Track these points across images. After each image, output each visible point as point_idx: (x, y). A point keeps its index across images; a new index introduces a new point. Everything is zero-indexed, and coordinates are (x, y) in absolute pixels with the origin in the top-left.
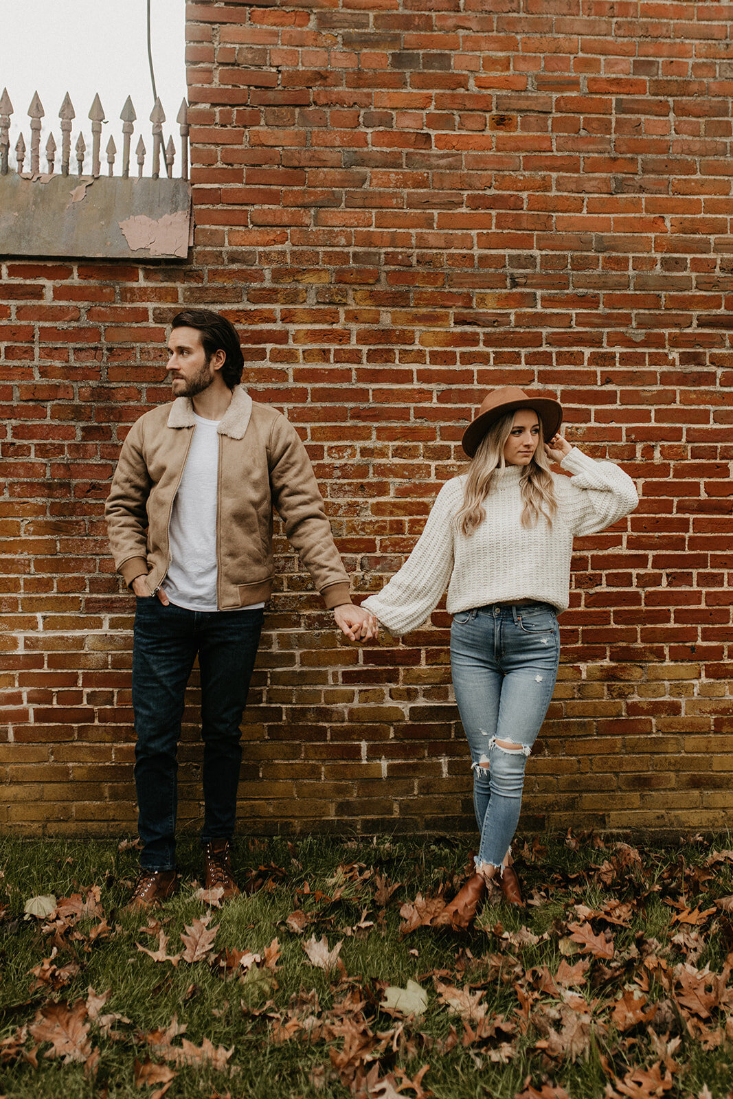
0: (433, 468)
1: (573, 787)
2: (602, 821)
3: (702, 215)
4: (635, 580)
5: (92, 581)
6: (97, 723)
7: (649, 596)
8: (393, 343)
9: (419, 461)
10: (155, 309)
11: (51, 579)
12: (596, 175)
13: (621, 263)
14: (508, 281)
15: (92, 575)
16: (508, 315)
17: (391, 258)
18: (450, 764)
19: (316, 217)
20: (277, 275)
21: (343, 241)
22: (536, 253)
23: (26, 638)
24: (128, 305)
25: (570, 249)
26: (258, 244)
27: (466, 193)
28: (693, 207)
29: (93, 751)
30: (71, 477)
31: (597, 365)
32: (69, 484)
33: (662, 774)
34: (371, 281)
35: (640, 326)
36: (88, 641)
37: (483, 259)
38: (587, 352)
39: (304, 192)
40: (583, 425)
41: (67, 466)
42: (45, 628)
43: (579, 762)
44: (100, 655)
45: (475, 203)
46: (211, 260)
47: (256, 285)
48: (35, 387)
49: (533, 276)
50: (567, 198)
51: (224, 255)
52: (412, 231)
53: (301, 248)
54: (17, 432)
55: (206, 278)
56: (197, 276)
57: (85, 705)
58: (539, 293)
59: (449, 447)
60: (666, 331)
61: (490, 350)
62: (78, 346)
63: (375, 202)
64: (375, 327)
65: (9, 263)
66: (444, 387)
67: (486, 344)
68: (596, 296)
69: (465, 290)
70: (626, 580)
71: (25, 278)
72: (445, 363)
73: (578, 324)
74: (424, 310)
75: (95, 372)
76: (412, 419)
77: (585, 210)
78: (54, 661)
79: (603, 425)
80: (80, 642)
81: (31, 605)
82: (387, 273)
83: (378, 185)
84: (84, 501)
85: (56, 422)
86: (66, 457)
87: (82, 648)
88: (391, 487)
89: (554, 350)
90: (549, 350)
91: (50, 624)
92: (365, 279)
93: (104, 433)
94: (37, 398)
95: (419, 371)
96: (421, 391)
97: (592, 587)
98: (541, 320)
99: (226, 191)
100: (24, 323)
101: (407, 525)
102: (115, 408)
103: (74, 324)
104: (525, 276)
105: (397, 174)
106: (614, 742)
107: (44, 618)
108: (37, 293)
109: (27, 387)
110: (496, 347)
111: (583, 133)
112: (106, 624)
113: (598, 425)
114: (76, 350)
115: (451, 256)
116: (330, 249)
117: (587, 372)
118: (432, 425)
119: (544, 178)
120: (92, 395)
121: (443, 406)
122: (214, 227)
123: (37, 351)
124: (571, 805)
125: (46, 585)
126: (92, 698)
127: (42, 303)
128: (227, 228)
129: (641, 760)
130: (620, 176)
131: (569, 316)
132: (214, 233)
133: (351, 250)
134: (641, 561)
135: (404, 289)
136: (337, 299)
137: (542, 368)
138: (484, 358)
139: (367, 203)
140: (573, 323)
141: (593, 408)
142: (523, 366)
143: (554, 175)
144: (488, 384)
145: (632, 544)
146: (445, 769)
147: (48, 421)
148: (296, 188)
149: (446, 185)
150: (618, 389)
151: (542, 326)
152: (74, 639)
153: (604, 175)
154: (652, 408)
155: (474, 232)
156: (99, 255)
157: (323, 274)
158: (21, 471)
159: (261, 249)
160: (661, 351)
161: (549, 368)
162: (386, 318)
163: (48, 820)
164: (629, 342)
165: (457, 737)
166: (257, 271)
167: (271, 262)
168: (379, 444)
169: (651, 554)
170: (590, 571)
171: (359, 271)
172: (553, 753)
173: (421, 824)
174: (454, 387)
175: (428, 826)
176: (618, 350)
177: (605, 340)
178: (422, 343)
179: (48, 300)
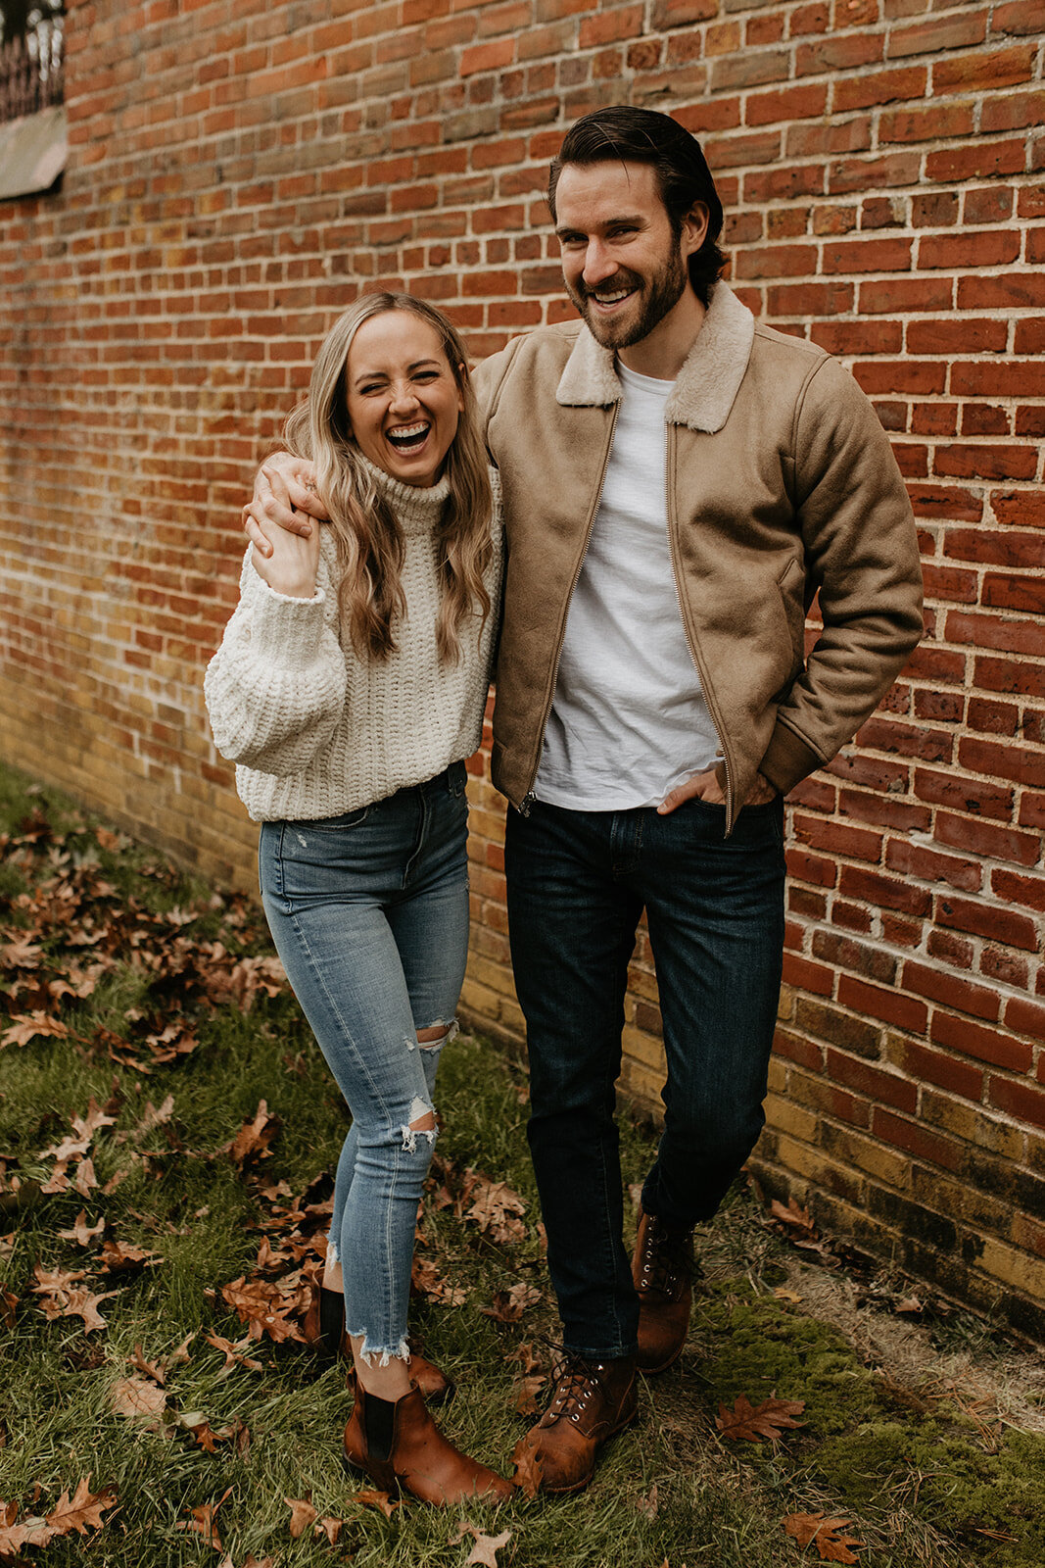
3: (353, 43)
8: (151, 266)
13: (292, 134)
14: (216, 175)
16: (216, 221)
22: (237, 133)
25: (258, 122)
27: (196, 66)
28: (345, 34)
31: (271, 281)
35: (301, 222)
37: (204, 149)
38: (264, 263)
40: (260, 366)
45: (202, 76)
49: (233, 165)
50: (258, 51)
52: (166, 124)
58: (235, 187)
60: (321, 227)
61: (205, 268)
67: (203, 260)
68: (271, 183)
72: (180, 287)
73: (261, 226)
74: (168, 223)
76: (161, 359)
79: (274, 365)
82: (152, 180)
88: (150, 440)
89: (243, 263)
90: (240, 263)
98: (235, 224)
104: (228, 166)
110: (209, 264)
113: (271, 364)
116: (125, 158)
117: (263, 292)
118: (173, 365)
121: (179, 341)
135: (158, 198)
137: (236, 288)
138: (201, 280)
140: (256, 225)
141: (267, 340)
142: (224, 288)
144: (204, 312)
150: (285, 313)
151: (236, 233)
153: (284, 8)
154: (308, 339)
155: (201, 116)
160: (317, 256)
162: (149, 236)
164: (293, 247)
174: (184, 318)
176: (285, 258)
177: (277, 245)
178: (168, 264)
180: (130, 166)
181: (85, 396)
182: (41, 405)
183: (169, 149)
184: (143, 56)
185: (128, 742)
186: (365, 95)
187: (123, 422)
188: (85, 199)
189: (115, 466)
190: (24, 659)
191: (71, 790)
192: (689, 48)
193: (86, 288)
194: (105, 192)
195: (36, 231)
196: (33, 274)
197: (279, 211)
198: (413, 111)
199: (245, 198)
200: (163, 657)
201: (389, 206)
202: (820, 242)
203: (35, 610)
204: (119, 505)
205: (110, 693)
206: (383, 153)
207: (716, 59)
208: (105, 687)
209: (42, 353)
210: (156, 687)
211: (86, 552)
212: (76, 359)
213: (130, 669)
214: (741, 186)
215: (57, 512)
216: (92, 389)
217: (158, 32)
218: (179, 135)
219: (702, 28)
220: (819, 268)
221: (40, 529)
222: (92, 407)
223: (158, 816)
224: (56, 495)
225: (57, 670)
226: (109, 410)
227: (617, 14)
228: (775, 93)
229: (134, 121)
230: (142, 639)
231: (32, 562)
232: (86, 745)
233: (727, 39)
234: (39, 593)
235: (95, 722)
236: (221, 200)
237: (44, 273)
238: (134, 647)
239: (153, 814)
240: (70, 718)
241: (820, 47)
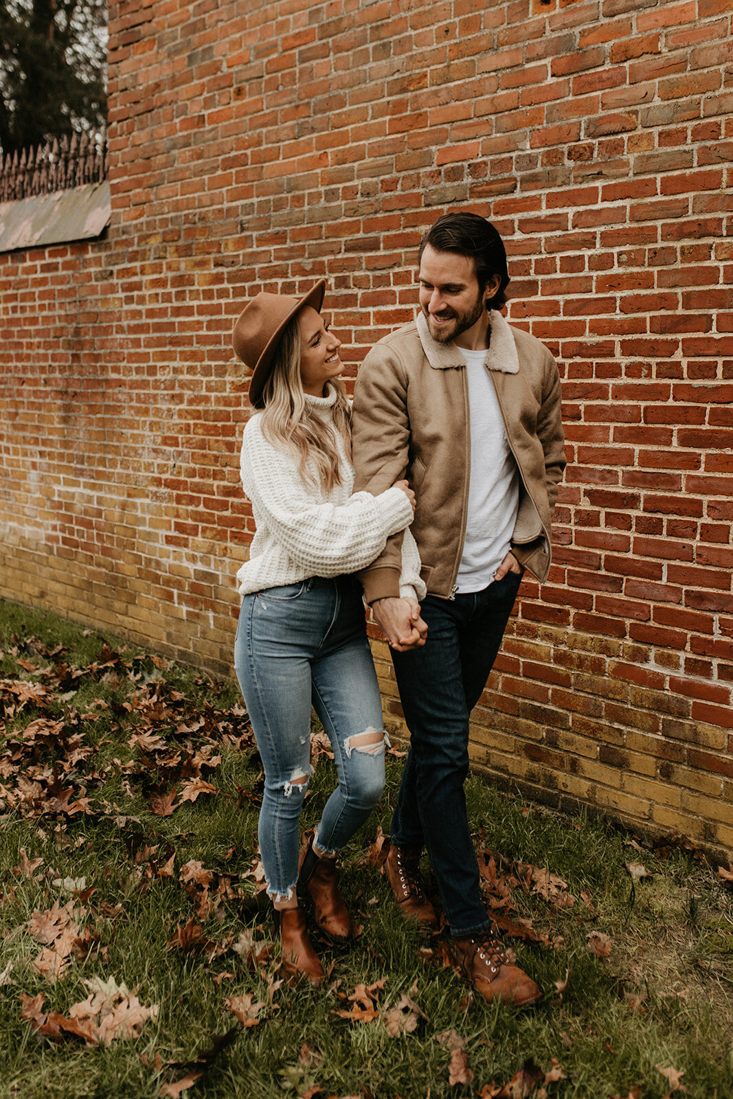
0: (205, 383)
3: (350, 145)
6: (80, 549)
8: (185, 286)
9: (199, 377)
10: (94, 272)
11: (64, 453)
12: (288, 124)
13: (301, 200)
14: (240, 226)
16: (239, 255)
17: (187, 219)
18: (214, 619)
19: (156, 194)
20: (139, 241)
21: (167, 209)
22: (254, 200)
23: (58, 490)
24: (85, 271)
25: (272, 193)
26: (133, 219)
27: (220, 158)
28: (343, 139)
29: (80, 568)
30: (68, 387)
32: (68, 391)
34: (177, 238)
35: (309, 255)
36: (76, 496)
37: (228, 210)
38: (279, 282)
39: (150, 176)
41: (67, 380)
44: (80, 505)
45: (225, 165)
46: (115, 234)
47: (131, 249)
48: (57, 328)
49: (252, 221)
50: (271, 149)
51: (120, 230)
52: (197, 195)
53: (150, 218)
54: (53, 358)
55: (113, 248)
56: (110, 247)
57: (76, 537)
58: (254, 234)
59: (212, 366)
60: (326, 258)
61: (231, 286)
62: (69, 300)
63: (180, 176)
64: (178, 274)
65: (49, 249)
66: (209, 318)
67: (229, 281)
68: (285, 232)
69: (218, 238)
71: (54, 258)
72: (210, 298)
73: (276, 259)
74: (199, 258)
75: (75, 317)
76: (195, 344)
77: (280, 157)
78: (66, 507)
80: (73, 496)
81: (59, 469)
82: (185, 230)
83: (181, 162)
85: (63, 351)
86: (67, 374)
87: (75, 499)
88: (186, 397)
89: (262, 282)
91: (65, 482)
94: (57, 335)
96: (199, 322)
98: (256, 257)
100: (53, 287)
101: (193, 428)
103: (68, 286)
104: (248, 221)
105: (189, 151)
107: (63, 478)
108: (58, 267)
109: (54, 329)
110: (234, 283)
111: (281, 88)
112: (82, 485)
114: (69, 303)
115: (214, 211)
116: (162, 217)
118: (204, 348)
119: (257, 135)
120: (74, 333)
121: (209, 333)
122: (117, 210)
123: (57, 305)
125: (63, 457)
126: (78, 533)
127: (58, 273)
128: (122, 210)
130: (300, 121)
131: (271, 252)
132: (117, 214)
133: (171, 215)
135: (191, 242)
136: (162, 254)
138: (228, 293)
139: (177, 177)
140: (272, 258)
143: (264, 130)
144: (229, 314)
146: (213, 622)
148: (148, 174)
149: (211, 154)
151: (255, 263)
152: (72, 493)
153: (292, 122)
155: (224, 190)
156: (77, 238)
157: (157, 237)
158: (54, 383)
159: (134, 222)
164: (303, 271)
165: (215, 597)
166: (132, 239)
167: (137, 231)
168: (181, 364)
171: (171, 231)
176: (297, 278)
177: (289, 270)
178: (199, 284)
179: (60, 271)
180: (164, 222)
181: (130, 370)
182: (91, 377)
183: (198, 210)
184: (175, 152)
185: (169, 597)
186: (359, 177)
187: (162, 386)
188: (128, 243)
189: (154, 415)
190: (76, 545)
191: (117, 631)
192: (617, 148)
193: (129, 300)
194: (144, 238)
195: (86, 263)
196: (83, 292)
197: (291, 249)
198: (399, 186)
199: (262, 241)
200: (199, 538)
201: (382, 245)
202: (721, 265)
203: (86, 512)
204: (159, 440)
205: (153, 564)
206: (376, 212)
207: (636, 155)
208: (149, 561)
209: (92, 342)
210: (193, 559)
211: (131, 472)
212: (121, 346)
213: (171, 548)
214: (659, 231)
215: (106, 446)
216: (134, 365)
217: (188, 136)
218: (206, 201)
219: (625, 136)
220: (721, 281)
221: (89, 457)
222: (134, 377)
223: (195, 646)
224: (102, 435)
225: (105, 551)
226: (151, 378)
227: (560, 128)
228: (683, 176)
229: (169, 193)
230: (179, 527)
231: (82, 480)
232: (131, 600)
233: (645, 143)
234: (90, 499)
235: (140, 584)
236: (244, 242)
237: (93, 290)
238: (173, 533)
239: (191, 644)
240: (116, 583)
241: (716, 148)
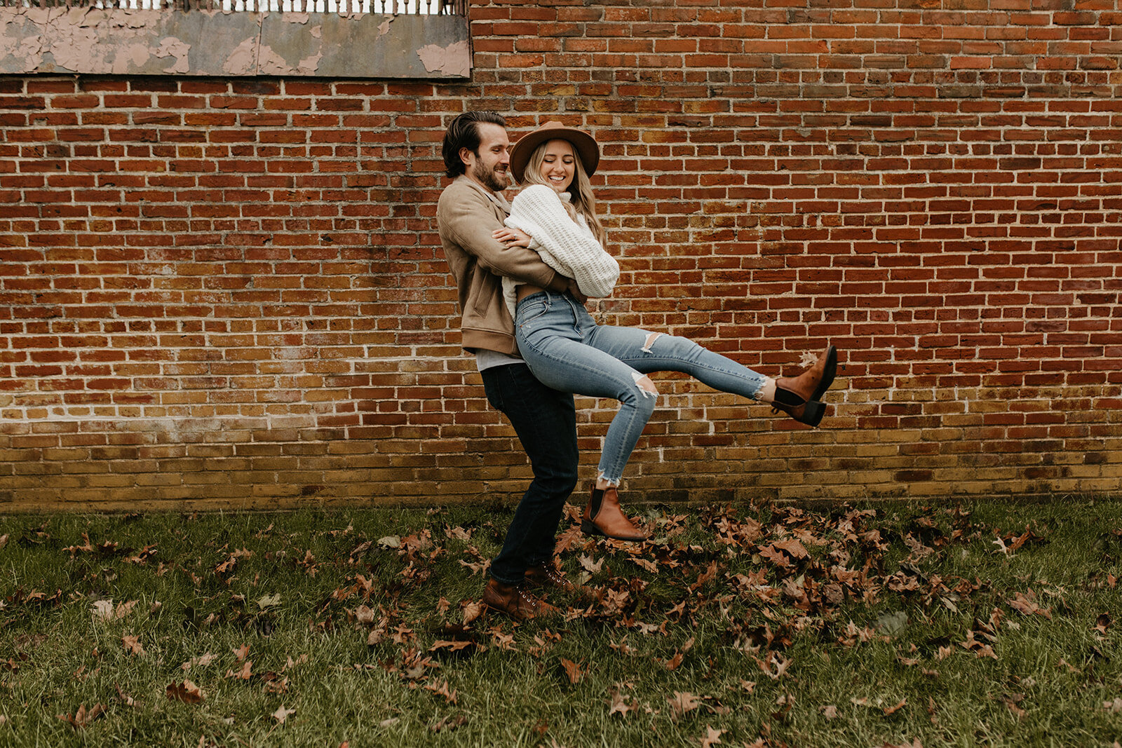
0: (652, 234)
1: (755, 469)
2: (776, 493)
3: (855, 39)
4: (801, 317)
5: (403, 321)
6: (408, 424)
7: (811, 328)
8: (622, 140)
9: (643, 229)
10: (446, 117)
11: (373, 319)
12: (776, 9)
13: (793, 77)
14: (709, 91)
15: (403, 317)
16: (708, 118)
17: (621, 76)
18: (665, 452)
19: (564, 44)
20: (535, 90)
21: (585, 63)
22: (730, 70)
23: (356, 363)
24: (426, 114)
25: (755, 67)
26: (521, 66)
27: (677, 24)
28: (848, 33)
29: (407, 445)
30: (386, 243)
31: (775, 155)
32: (385, 249)
33: (819, 459)
34: (606, 93)
35: (807, 125)
36: (401, 366)
37: (689, 75)
38: (768, 145)
39: (555, 25)
40: (764, 201)
41: (383, 236)
42: (370, 356)
43: (759, 450)
44: (410, 375)
45: (684, 32)
46: (486, 79)
47: (520, 97)
48: (359, 176)
49: (727, 88)
50: (753, 27)
51: (496, 75)
52: (637, 54)
53: (553, 68)
54: (347, 211)
55: (483, 93)
56: (477, 91)
57: (400, 411)
58: (732, 100)
59: (664, 218)
60: (827, 129)
61: (695, 144)
62: (390, 145)
63: (609, 32)
64: (609, 128)
65: (337, 83)
66: (660, 173)
67: (692, 140)
68: (774, 102)
69: (676, 99)
70: (795, 316)
71: (349, 94)
72: (662, 155)
74: (645, 115)
75: (402, 165)
76: (637, 197)
77: (766, 36)
78: (377, 380)
79: (779, 201)
80: (395, 366)
81: (359, 339)
82: (618, 86)
83: (611, 19)
84: (396, 261)
85: (375, 203)
86: (382, 229)
87: (397, 370)
88: (622, 248)
89: (742, 144)
90: (738, 144)
91: (373, 353)
92: (602, 91)
93: (410, 211)
94: (360, 185)
95: (642, 161)
96: (643, 177)
97: (770, 321)
98: (733, 121)
99: (497, 25)
100: (349, 128)
101: (633, 277)
102: (418, 192)
103: (386, 129)
104: (721, 88)
105: (625, 10)
106: (785, 435)
107: (369, 348)
108: (358, 105)
109: (353, 177)
110: (699, 142)
112: (414, 352)
113: (775, 201)
114: (388, 149)
115: (665, 73)
116: (575, 69)
117: (767, 161)
118: (652, 202)
119: (736, 12)
120: (400, 182)
121: (660, 187)
122: (488, 53)
123: (359, 150)
124: (753, 482)
125: (370, 324)
126: (404, 406)
127: (361, 113)
128: (498, 54)
129: (805, 449)
130: (793, 9)
131: (754, 118)
132: (488, 58)
133: (591, 69)
134: (806, 303)
135: (631, 99)
136: (581, 107)
137: (734, 158)
138: (690, 151)
139: (603, 33)
140: (757, 123)
141: (771, 188)
142: (719, 157)
143: (743, 9)
144: (693, 170)
145: (800, 289)
146: (661, 457)
147: (369, 202)
148: (549, 22)
149: (662, 18)
150: (790, 173)
151: (734, 126)
152: (391, 363)
153: (781, 9)
154: (816, 187)
155: (683, 55)
156: (404, 76)
157: (570, 88)
158: (350, 240)
159: (523, 69)
160: (823, 144)
161: (739, 158)
162: (617, 122)
163: (374, 495)
164: (798, 138)
165: (670, 433)
166: (520, 86)
167: (531, 79)
168: (613, 217)
169: (813, 297)
170: (768, 310)
171: (596, 86)
172: (740, 444)
173: (644, 497)
174: (668, 173)
175: (649, 498)
176: (790, 143)
177: (781, 136)
178: (644, 140)
179: (366, 111)
206: (888, 96)
